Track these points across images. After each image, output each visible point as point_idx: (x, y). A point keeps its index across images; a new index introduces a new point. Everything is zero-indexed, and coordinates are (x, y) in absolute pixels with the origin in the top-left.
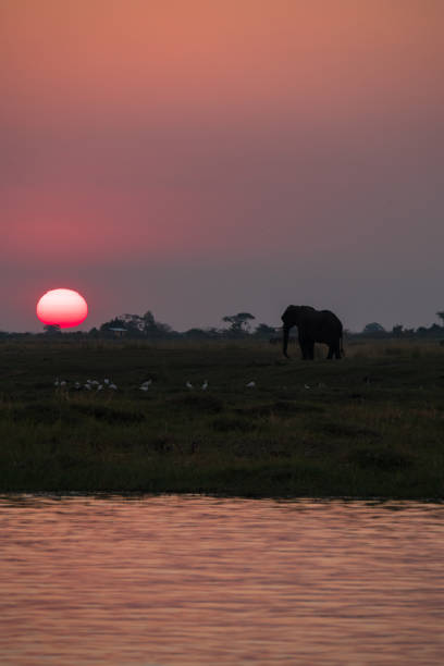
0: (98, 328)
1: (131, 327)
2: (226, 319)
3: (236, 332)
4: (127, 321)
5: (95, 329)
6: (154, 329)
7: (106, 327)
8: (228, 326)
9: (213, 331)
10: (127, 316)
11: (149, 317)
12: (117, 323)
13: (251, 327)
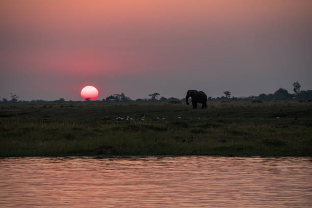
0: (105, 99)
1: (116, 99)
2: (150, 95)
3: (153, 100)
4: (115, 96)
5: (104, 100)
6: (125, 99)
7: (108, 98)
8: (151, 97)
9: (145, 99)
10: (115, 95)
11: (123, 95)
12: (112, 97)
13: (158, 98)
